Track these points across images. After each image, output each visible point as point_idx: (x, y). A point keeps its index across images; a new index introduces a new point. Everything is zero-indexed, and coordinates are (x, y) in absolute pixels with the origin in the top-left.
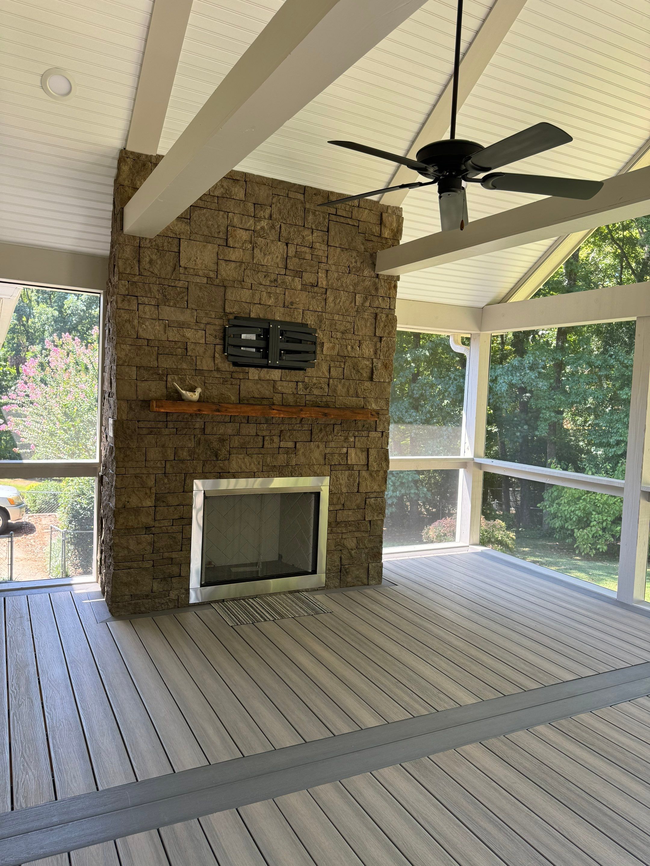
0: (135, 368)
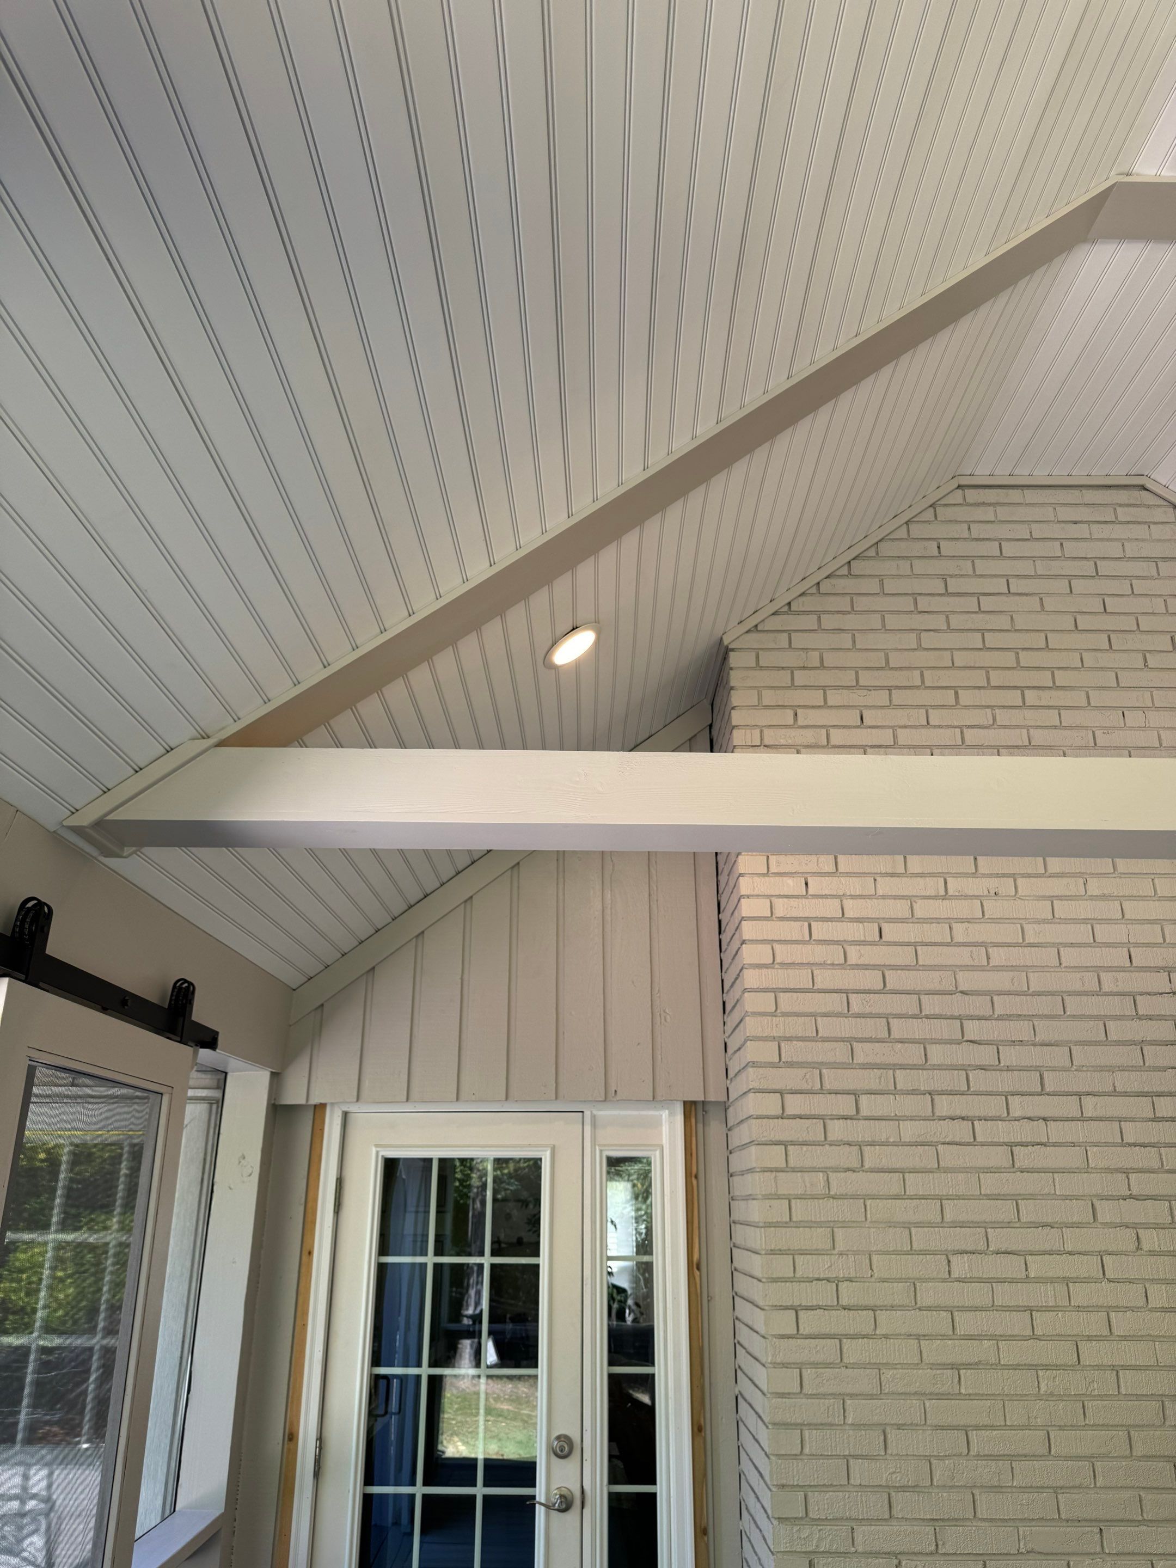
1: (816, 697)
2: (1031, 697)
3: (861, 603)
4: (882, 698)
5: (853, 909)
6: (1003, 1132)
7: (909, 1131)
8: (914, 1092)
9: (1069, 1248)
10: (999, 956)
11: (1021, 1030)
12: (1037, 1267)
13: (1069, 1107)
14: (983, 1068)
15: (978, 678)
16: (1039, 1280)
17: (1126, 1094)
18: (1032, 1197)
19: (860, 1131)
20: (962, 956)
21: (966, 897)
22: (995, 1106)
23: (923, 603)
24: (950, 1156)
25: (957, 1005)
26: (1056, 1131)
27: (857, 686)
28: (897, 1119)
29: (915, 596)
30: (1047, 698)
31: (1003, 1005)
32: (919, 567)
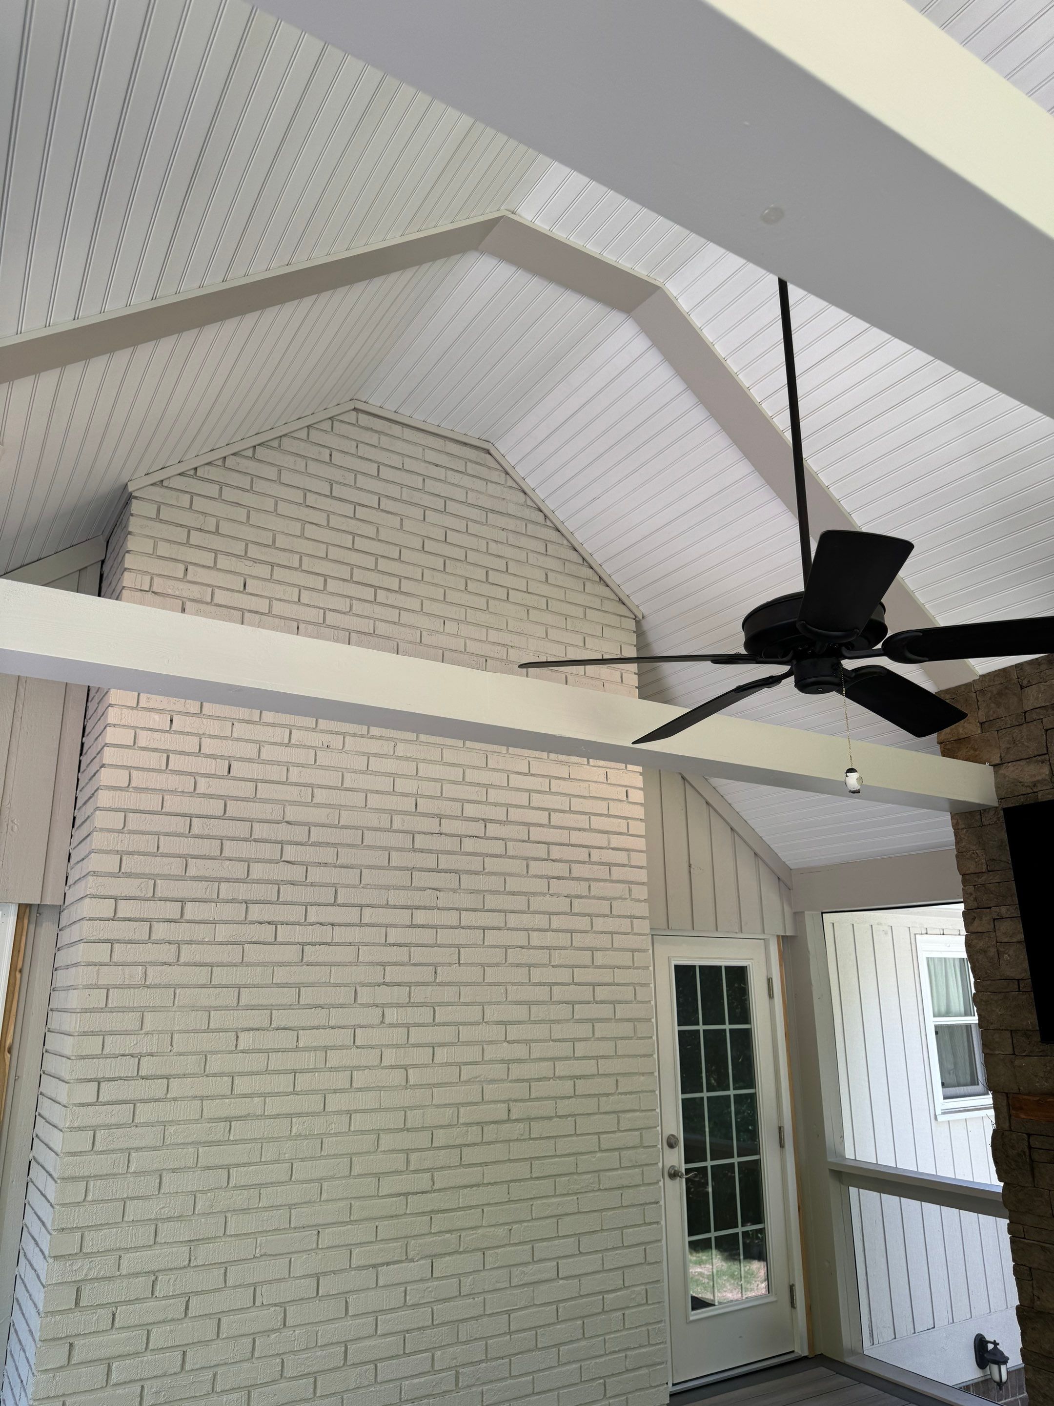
0: (1008, 1034)
1: (207, 558)
3: (259, 486)
4: (263, 571)
5: (209, 746)
6: (299, 934)
7: (223, 932)
8: (233, 901)
9: (332, 1023)
10: (321, 796)
11: (327, 856)
12: (306, 1039)
13: (352, 915)
14: (292, 883)
16: (307, 1049)
17: (395, 907)
18: (311, 985)
19: (181, 932)
20: (293, 793)
21: (305, 747)
22: (295, 914)
23: (311, 499)
24: (253, 953)
25: (282, 832)
26: (340, 935)
27: (245, 556)
28: (214, 922)
29: (306, 491)
30: (393, 599)
31: (317, 834)
32: (313, 467)
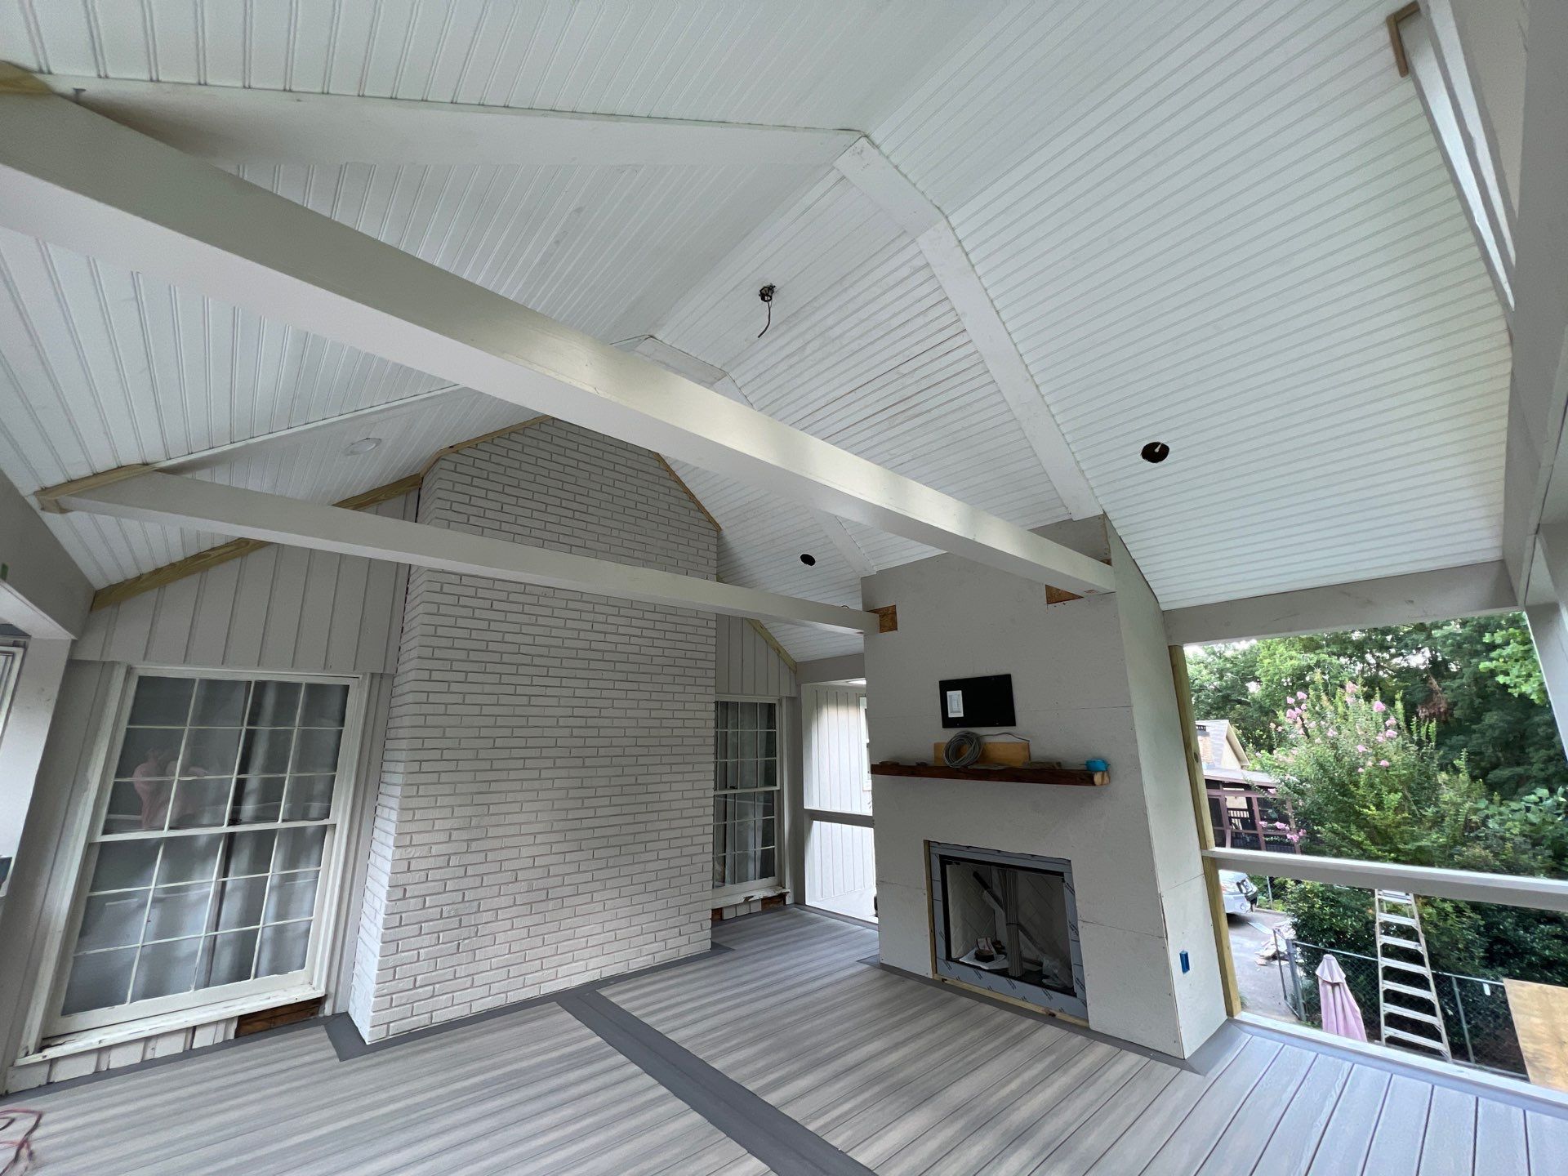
1: (482, 493)
2: (577, 515)
4: (513, 500)
6: (528, 691)
7: (488, 689)
8: (493, 673)
9: (545, 735)
10: (541, 621)
11: (543, 651)
12: (531, 742)
14: (525, 665)
15: (557, 502)
16: (531, 747)
17: (579, 678)
